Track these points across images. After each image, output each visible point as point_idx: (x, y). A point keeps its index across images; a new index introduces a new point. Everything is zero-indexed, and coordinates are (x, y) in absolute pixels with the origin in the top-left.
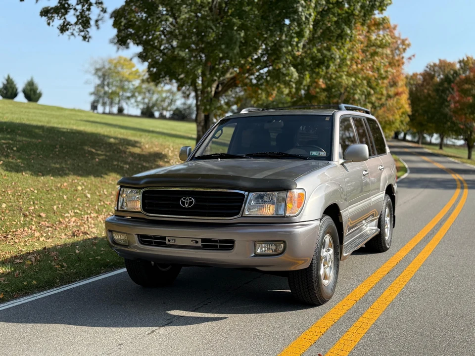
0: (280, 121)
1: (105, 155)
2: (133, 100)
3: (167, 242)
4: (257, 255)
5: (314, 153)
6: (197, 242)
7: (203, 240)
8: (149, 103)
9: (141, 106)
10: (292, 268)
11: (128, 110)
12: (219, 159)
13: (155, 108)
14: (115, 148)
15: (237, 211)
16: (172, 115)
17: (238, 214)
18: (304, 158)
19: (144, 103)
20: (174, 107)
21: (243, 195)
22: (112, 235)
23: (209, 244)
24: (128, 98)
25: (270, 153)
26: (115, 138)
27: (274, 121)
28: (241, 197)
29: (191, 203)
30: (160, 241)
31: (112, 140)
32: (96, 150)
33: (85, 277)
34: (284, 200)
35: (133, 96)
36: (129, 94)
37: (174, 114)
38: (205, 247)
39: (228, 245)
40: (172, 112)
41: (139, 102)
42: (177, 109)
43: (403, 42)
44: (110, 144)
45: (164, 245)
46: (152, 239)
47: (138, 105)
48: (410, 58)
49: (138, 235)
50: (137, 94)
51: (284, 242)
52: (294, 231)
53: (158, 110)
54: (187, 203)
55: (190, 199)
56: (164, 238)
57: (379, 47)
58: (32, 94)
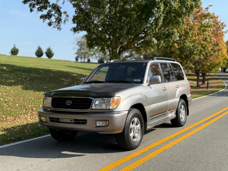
1: (69, 82)
2: (94, 56)
3: (60, 121)
4: (97, 127)
5: (135, 80)
6: (72, 121)
7: (75, 120)
8: (102, 57)
9: (98, 58)
10: (114, 133)
11: (92, 60)
12: (93, 83)
13: (105, 59)
14: (75, 78)
15: (89, 107)
17: (89, 108)
19: (99, 57)
21: (92, 100)
22: (41, 117)
23: (77, 122)
24: (92, 55)
26: (77, 74)
27: (121, 66)
28: (91, 101)
29: (70, 103)
30: (57, 120)
31: (75, 75)
32: (66, 79)
33: (36, 137)
35: (94, 54)
36: (92, 53)
38: (76, 123)
39: (84, 122)
41: (97, 56)
43: (222, 24)
44: (73, 77)
45: (59, 122)
46: (55, 119)
47: (96, 58)
48: (226, 32)
49: (49, 117)
50: (96, 53)
51: (108, 121)
52: (114, 116)
53: (106, 60)
54: (68, 103)
55: (70, 101)
56: (59, 119)
57: (206, 27)
58: (50, 54)
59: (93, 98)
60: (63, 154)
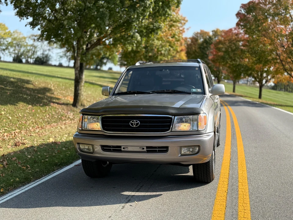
0: (168, 70)
1: (13, 90)
2: (7, 51)
3: (122, 149)
4: (182, 155)
5: (194, 90)
6: (143, 149)
7: (147, 147)
8: (18, 53)
9: (13, 55)
11: (4, 58)
12: (136, 95)
13: (23, 57)
15: (168, 128)
16: (34, 61)
17: (169, 130)
18: (190, 93)
19: (15, 53)
20: (36, 56)
21: (171, 118)
22: (79, 146)
23: (151, 150)
24: (4, 50)
25: (167, 90)
26: (14, 78)
27: (164, 70)
28: (170, 120)
29: (137, 124)
30: (118, 149)
31: (12, 79)
34: (197, 120)
35: (7, 49)
36: (4, 48)
37: (36, 61)
38: (148, 152)
39: (164, 149)
40: (34, 60)
41: (12, 52)
42: (38, 57)
45: (120, 151)
46: (111, 148)
47: (10, 55)
48: (188, 29)
49: (101, 145)
50: (9, 47)
51: (199, 146)
52: (204, 140)
53: (25, 58)
54: (135, 124)
55: (136, 122)
56: (120, 147)
59: (173, 116)
60: (126, 195)
